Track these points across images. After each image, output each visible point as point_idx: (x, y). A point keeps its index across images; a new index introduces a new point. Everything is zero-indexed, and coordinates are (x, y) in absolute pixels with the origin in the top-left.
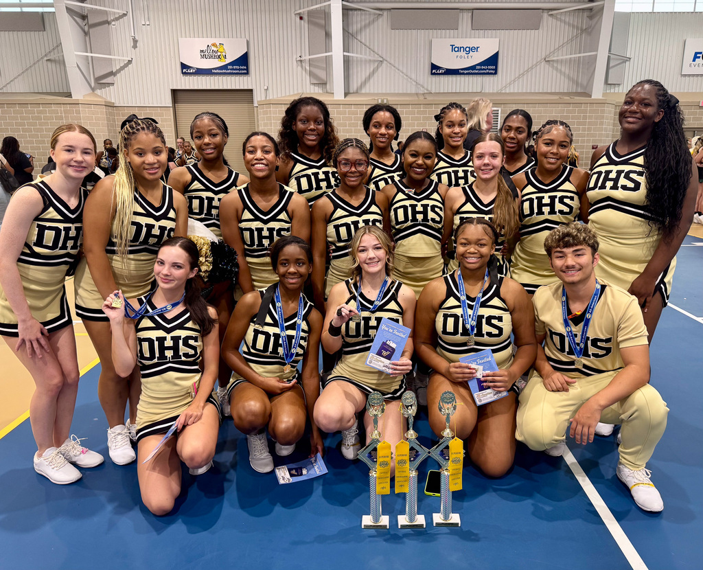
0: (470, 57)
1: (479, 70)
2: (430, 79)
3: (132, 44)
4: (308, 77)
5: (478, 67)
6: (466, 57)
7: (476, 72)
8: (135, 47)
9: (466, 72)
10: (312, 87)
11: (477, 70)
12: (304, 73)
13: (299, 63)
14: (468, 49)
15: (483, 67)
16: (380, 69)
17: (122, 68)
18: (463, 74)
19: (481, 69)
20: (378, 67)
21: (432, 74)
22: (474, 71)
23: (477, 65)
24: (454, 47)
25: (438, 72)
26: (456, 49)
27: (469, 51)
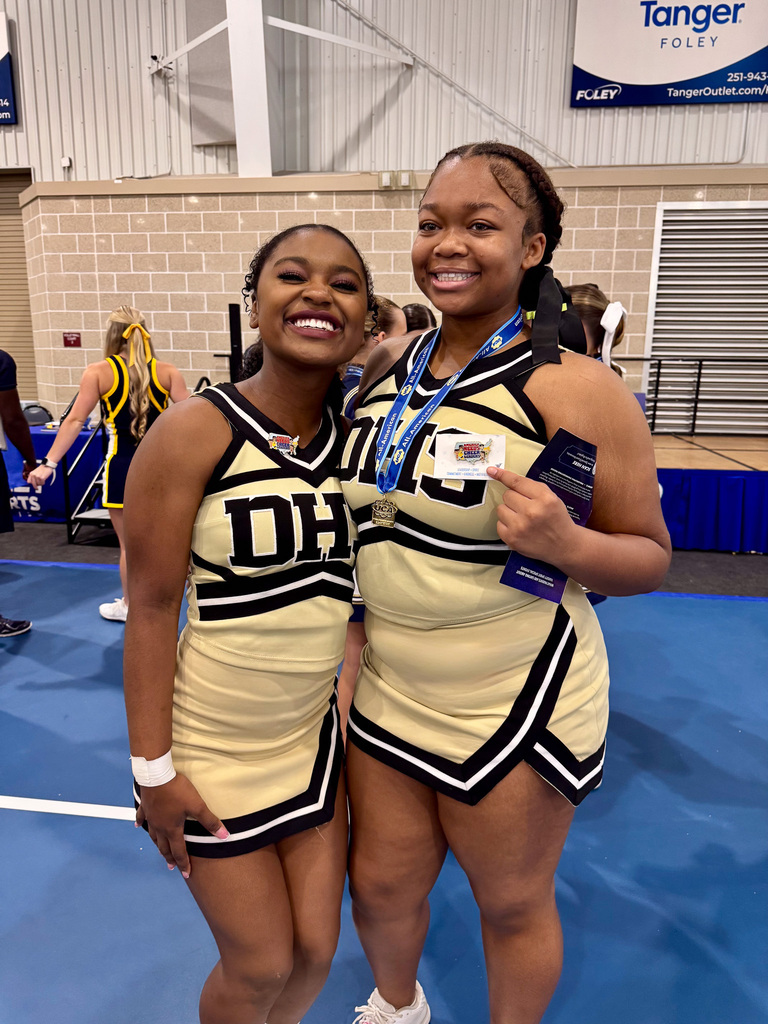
0: (707, 42)
1: (738, 85)
2: (566, 121)
4: (185, 128)
5: (735, 77)
6: (694, 41)
7: (728, 92)
9: (690, 94)
10: (199, 156)
11: (730, 85)
12: (174, 113)
13: (159, 82)
14: (701, 15)
15: (751, 76)
16: (405, 96)
18: (681, 102)
19: (745, 84)
20: (397, 90)
21: (576, 104)
22: (719, 91)
23: (733, 68)
24: (653, 8)
25: (595, 97)
26: (662, 17)
27: (707, 20)
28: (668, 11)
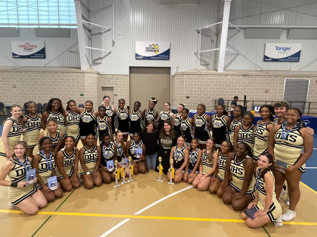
0: (285, 53)
1: (290, 59)
2: (263, 63)
3: (112, 44)
4: (199, 62)
5: (289, 58)
6: (283, 53)
8: (113, 45)
9: (283, 60)
10: (201, 66)
11: (289, 59)
12: (197, 59)
13: (195, 54)
14: (285, 49)
15: (292, 58)
16: (237, 58)
17: (106, 56)
18: (281, 61)
21: (264, 61)
22: (287, 60)
23: (289, 57)
24: (277, 47)
25: (268, 60)
26: (279, 49)
27: (285, 50)
28: (280, 48)
